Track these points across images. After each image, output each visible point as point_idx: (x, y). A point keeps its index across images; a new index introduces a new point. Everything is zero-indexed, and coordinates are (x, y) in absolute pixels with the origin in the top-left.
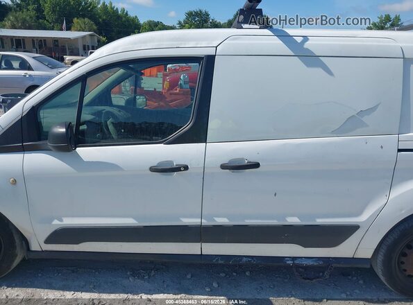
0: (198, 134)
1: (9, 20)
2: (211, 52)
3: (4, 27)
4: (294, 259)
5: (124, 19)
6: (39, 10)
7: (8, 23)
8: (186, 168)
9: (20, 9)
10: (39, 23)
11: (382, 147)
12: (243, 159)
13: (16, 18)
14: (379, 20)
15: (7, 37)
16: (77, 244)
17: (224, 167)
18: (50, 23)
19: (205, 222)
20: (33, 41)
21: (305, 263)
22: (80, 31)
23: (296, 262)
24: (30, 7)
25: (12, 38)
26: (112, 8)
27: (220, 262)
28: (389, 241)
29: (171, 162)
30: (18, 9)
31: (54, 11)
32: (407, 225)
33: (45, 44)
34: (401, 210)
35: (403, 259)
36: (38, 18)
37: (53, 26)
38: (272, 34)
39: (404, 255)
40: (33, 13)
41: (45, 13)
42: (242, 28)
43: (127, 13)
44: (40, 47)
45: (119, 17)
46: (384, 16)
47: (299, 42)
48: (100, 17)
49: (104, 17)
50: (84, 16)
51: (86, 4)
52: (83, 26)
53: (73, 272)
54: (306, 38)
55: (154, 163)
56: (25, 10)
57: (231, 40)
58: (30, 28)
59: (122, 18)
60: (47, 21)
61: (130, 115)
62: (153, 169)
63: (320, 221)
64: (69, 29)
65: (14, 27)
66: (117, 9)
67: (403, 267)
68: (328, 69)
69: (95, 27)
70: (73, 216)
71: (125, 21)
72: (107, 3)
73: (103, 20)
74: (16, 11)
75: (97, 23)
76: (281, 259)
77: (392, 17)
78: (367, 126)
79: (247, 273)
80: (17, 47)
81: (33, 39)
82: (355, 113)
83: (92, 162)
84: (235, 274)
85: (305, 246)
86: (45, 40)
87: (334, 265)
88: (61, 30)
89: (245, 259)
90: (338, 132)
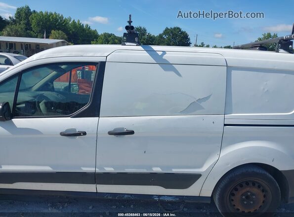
0: (94, 111)
1: (6, 30)
2: (103, 59)
3: (2, 35)
4: (159, 196)
5: (87, 31)
6: (28, 24)
7: (5, 33)
8: (85, 134)
9: (15, 23)
10: (27, 33)
11: (213, 123)
12: (123, 128)
13: (11, 29)
14: (263, 37)
15: (3, 42)
16: (12, 183)
17: (110, 133)
18: (35, 33)
19: (98, 170)
20: (22, 45)
21: (167, 199)
22: (55, 39)
23: (161, 198)
24: (22, 22)
25: (7, 43)
26: (80, 24)
27: (109, 197)
28: (222, 185)
29: (75, 130)
30: (14, 23)
31: (38, 25)
32: (233, 175)
33: (30, 47)
34: (228, 165)
35: (233, 198)
36: (26, 29)
37: (37, 35)
38: (143, 49)
39: (233, 195)
40: (23, 26)
41: (32, 26)
42: (125, 45)
43: (89, 28)
44: (26, 49)
45: (84, 30)
46: (267, 34)
47: (160, 55)
48: (71, 30)
49: (74, 30)
50: (59, 29)
51: (61, 21)
52: (57, 35)
53: (11, 203)
54: (164, 52)
55: (63, 130)
56: (18, 24)
57: (116, 52)
58: (20, 36)
59: (86, 31)
60: (33, 31)
61: (65, 98)
62: (63, 134)
63: (175, 171)
64: (47, 37)
65: (9, 35)
66: (83, 25)
67: (233, 203)
68: (178, 72)
69: (66, 36)
70: (9, 164)
71: (88, 33)
72: (76, 21)
73: (73, 32)
74: (12, 24)
75: (68, 34)
76: (150, 196)
77: (272, 35)
78: (203, 108)
79: (132, 206)
80: (10, 49)
81: (21, 44)
82: (195, 100)
83: (23, 128)
84: (123, 207)
85: (166, 187)
86: (30, 44)
87: (186, 201)
88: (43, 38)
89: (126, 196)
90: (185, 112)
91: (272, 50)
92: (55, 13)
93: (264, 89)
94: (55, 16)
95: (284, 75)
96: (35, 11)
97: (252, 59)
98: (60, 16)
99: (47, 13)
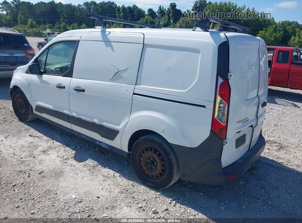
8: (64, 87)
11: (127, 90)
35: (141, 159)
62: (56, 86)
67: (142, 164)
78: (123, 78)
90: (112, 80)
91: (190, 27)
92: (230, 2)
93: (167, 65)
94: (228, 6)
95: (186, 53)
96: (210, 2)
97: (174, 38)
98: (234, 4)
99: (221, 4)
